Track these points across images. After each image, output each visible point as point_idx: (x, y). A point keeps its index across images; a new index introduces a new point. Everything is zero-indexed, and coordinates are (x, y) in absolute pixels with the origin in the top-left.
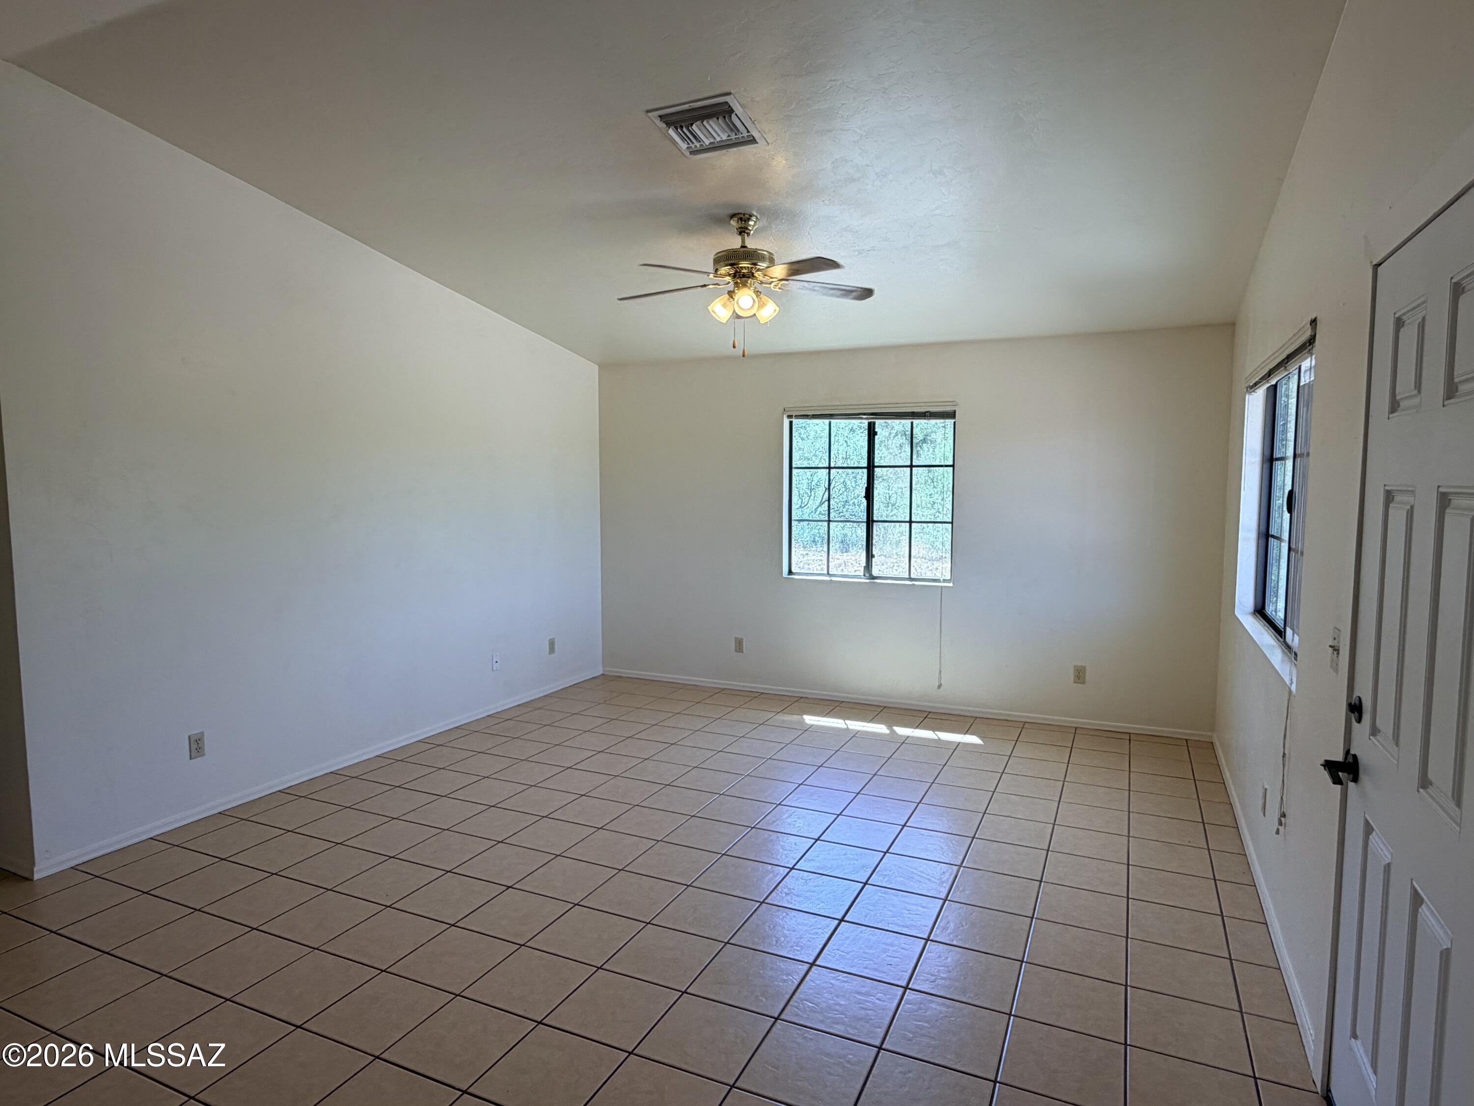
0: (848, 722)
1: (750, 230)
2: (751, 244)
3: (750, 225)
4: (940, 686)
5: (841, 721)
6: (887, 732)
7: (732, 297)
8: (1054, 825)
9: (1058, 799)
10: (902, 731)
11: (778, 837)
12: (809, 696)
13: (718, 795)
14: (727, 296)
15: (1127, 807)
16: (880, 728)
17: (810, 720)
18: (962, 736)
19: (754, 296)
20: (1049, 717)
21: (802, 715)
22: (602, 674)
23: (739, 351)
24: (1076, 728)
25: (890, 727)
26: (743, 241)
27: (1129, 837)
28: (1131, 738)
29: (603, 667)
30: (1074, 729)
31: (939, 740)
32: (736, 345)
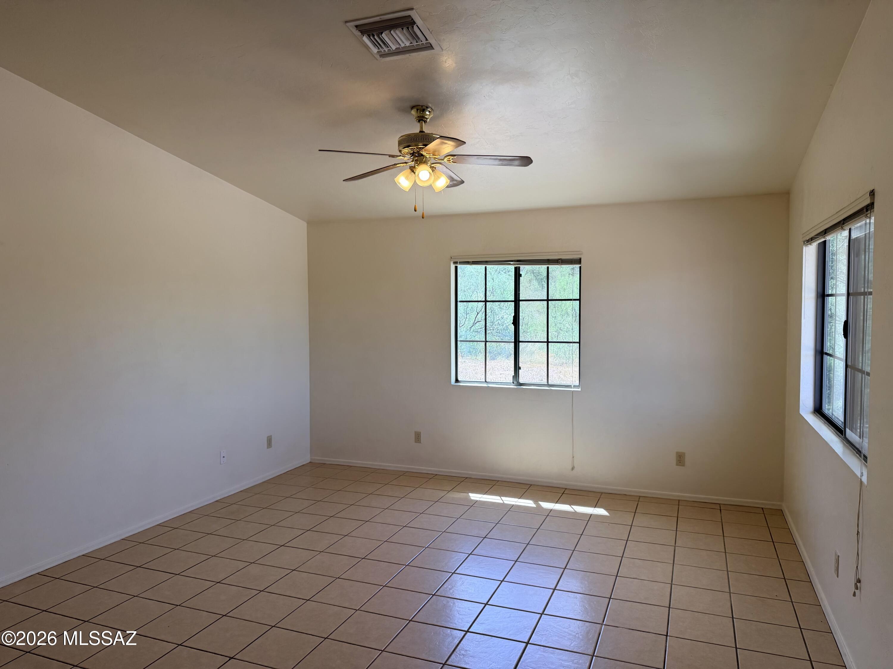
0: (503, 498)
1: (427, 119)
2: (427, 129)
3: (427, 115)
4: (573, 469)
5: (498, 498)
6: (534, 506)
7: (413, 171)
8: (671, 584)
9: (672, 562)
10: (546, 505)
11: (454, 603)
12: (473, 477)
13: (405, 566)
14: (409, 170)
15: (726, 568)
16: (528, 503)
17: (474, 496)
18: (593, 509)
19: (431, 171)
20: (657, 492)
21: (468, 493)
22: (310, 462)
23: (419, 212)
24: (679, 500)
25: (536, 502)
26: (422, 127)
27: (730, 593)
28: (721, 508)
29: (310, 456)
30: (678, 501)
31: (575, 513)
32: (417, 209)
